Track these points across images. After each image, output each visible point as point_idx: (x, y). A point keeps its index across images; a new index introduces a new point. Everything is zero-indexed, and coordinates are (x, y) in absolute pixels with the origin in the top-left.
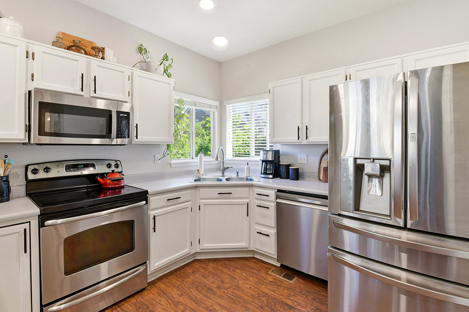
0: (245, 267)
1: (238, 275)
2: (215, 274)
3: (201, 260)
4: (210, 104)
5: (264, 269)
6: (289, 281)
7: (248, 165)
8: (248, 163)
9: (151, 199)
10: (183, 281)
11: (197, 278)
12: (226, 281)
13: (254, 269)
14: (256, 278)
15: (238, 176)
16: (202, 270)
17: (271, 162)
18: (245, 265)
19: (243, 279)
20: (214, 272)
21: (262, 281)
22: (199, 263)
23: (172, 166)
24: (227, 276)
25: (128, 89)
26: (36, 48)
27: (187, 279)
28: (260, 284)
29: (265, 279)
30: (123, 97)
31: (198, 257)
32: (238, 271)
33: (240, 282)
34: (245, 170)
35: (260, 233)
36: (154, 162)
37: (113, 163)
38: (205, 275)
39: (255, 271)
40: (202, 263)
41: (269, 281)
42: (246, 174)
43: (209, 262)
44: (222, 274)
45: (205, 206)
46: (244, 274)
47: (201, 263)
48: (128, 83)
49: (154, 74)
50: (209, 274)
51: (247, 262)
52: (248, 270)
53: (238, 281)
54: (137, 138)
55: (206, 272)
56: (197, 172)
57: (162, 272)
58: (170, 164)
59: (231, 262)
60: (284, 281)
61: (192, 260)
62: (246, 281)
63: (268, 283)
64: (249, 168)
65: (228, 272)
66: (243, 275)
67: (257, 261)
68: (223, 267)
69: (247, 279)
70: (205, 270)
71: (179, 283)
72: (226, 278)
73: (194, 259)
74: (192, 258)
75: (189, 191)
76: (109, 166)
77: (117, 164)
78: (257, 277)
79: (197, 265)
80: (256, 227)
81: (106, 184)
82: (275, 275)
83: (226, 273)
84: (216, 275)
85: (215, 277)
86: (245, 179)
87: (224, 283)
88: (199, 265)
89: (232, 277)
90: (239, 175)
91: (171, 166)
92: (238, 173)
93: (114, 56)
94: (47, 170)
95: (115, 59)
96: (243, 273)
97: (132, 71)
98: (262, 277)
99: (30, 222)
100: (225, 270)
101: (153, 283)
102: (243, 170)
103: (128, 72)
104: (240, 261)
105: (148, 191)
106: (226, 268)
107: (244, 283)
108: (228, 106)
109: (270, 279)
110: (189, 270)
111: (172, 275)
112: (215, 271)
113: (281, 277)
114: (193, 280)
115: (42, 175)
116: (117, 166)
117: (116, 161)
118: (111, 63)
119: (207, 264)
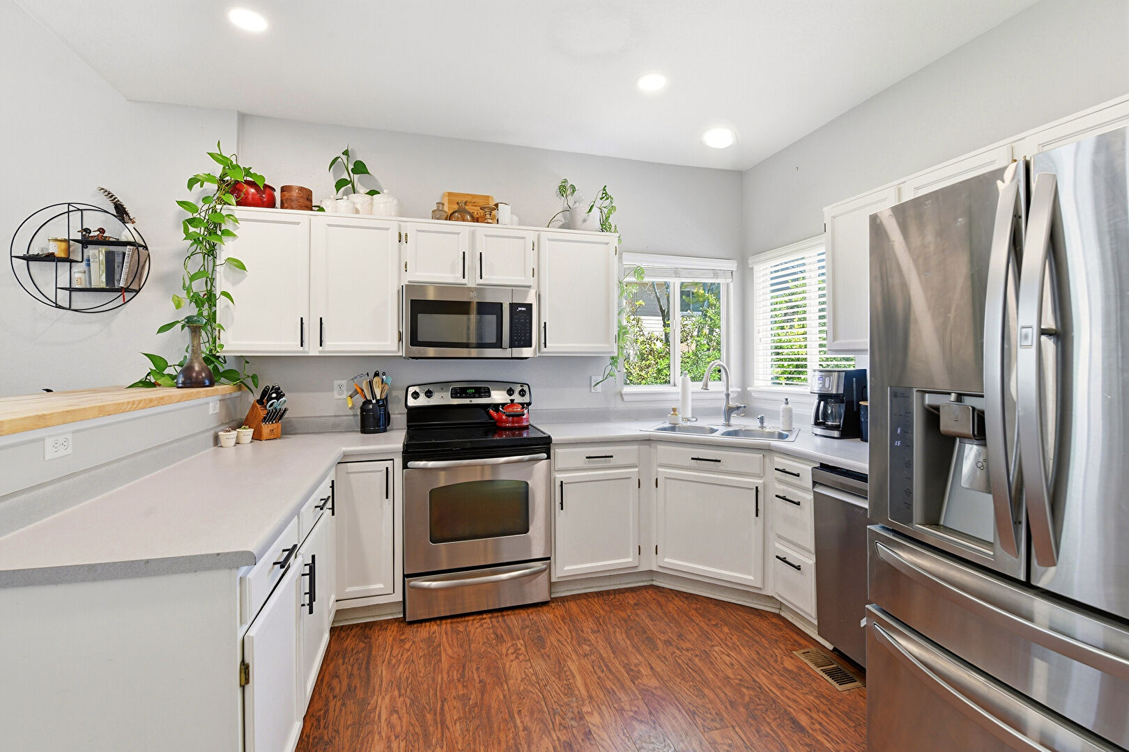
0: (744, 627)
1: (722, 636)
2: (675, 619)
3: (661, 589)
4: (713, 268)
5: (788, 642)
6: (834, 683)
7: (787, 403)
8: (787, 399)
9: (557, 452)
10: (611, 611)
11: (637, 615)
12: (689, 637)
13: (764, 636)
14: (758, 653)
15: (762, 427)
16: (653, 606)
17: (837, 398)
18: (749, 624)
19: (727, 645)
20: (675, 616)
21: (768, 662)
22: (656, 593)
23: (626, 398)
24: (697, 630)
25: (532, 264)
26: (410, 226)
27: (619, 611)
28: (759, 665)
29: (776, 661)
30: (523, 278)
31: (658, 582)
32: (726, 630)
33: (716, 648)
34: (781, 415)
35: (784, 560)
36: (589, 389)
37: (518, 389)
38: (655, 614)
39: (763, 639)
40: (662, 594)
41: (784, 668)
42: (783, 424)
43: (675, 597)
44: (687, 624)
45: (668, 480)
46: (735, 639)
47: (659, 594)
48: (532, 255)
49: (580, 232)
50: (663, 616)
51: (757, 619)
52: (749, 633)
53: (713, 646)
54: (545, 347)
55: (660, 612)
56: (672, 412)
57: (583, 587)
58: (621, 395)
59: (721, 608)
60: (822, 679)
61: (646, 584)
62: (731, 650)
63: (777, 671)
64: (790, 411)
65: (702, 624)
66: (731, 639)
67: (782, 624)
68: (699, 613)
69: (735, 649)
70: (661, 607)
71: (603, 613)
72: (691, 633)
73: (651, 583)
74: (645, 581)
75: (635, 447)
76: (510, 392)
77: (522, 390)
78: (761, 653)
79: (648, 595)
80: (777, 545)
81: (501, 420)
82: (806, 661)
83: (697, 624)
84: (677, 621)
85: (672, 625)
86: (777, 436)
87: (682, 639)
88: (653, 595)
89: (705, 635)
90: (765, 424)
91: (623, 399)
92: (762, 420)
93: (512, 213)
94: (429, 394)
95: (515, 218)
96: (732, 635)
97: (538, 232)
98: (772, 656)
99: (393, 460)
100: (698, 619)
101: (564, 599)
102: (774, 415)
103: (531, 236)
104: (742, 614)
105: (553, 438)
106: (703, 616)
107: (723, 653)
108: (756, 268)
109: (788, 664)
110: (631, 599)
111: (598, 597)
112: (678, 614)
113: (818, 670)
114: (629, 616)
115: (422, 401)
116: (522, 393)
117: (522, 385)
118: (505, 226)
119: (671, 599)
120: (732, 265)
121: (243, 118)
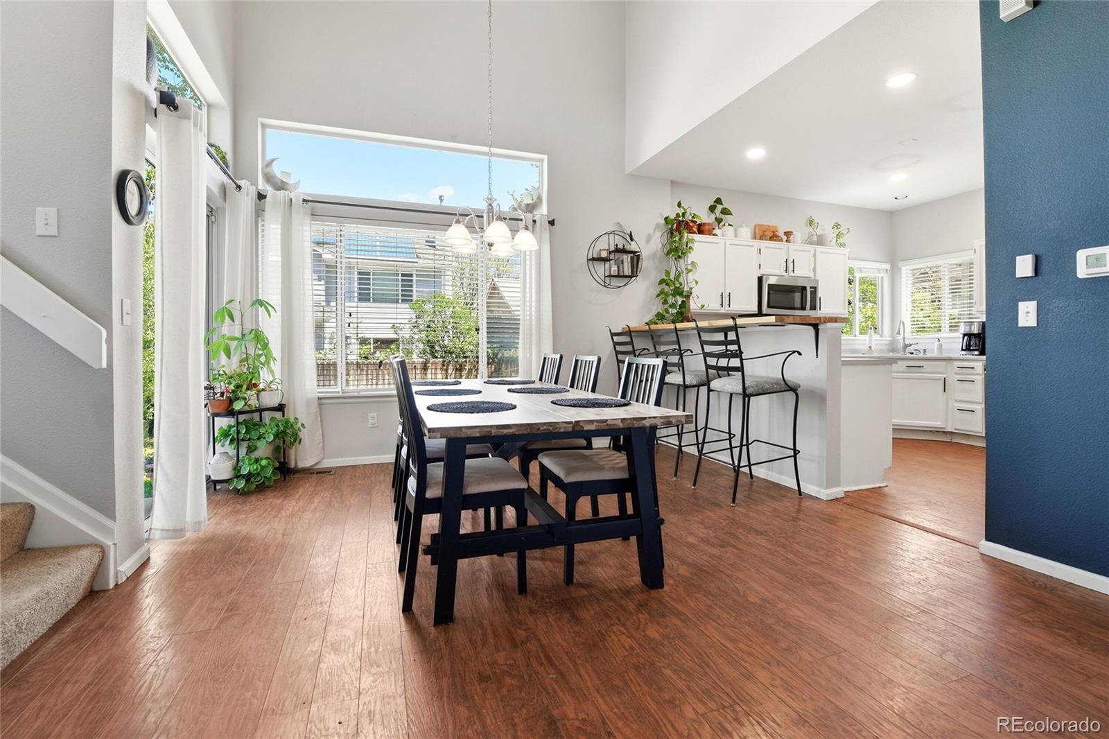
4: (878, 268)
7: (939, 341)
17: (977, 336)
25: (812, 265)
26: (762, 245)
30: (812, 273)
34: (936, 348)
35: (961, 409)
42: (937, 353)
48: (813, 261)
49: (828, 247)
54: (820, 310)
64: (941, 345)
80: (956, 405)
92: (925, 351)
97: (815, 248)
103: (812, 250)
108: (904, 269)
120: (888, 266)
121: (672, 182)
